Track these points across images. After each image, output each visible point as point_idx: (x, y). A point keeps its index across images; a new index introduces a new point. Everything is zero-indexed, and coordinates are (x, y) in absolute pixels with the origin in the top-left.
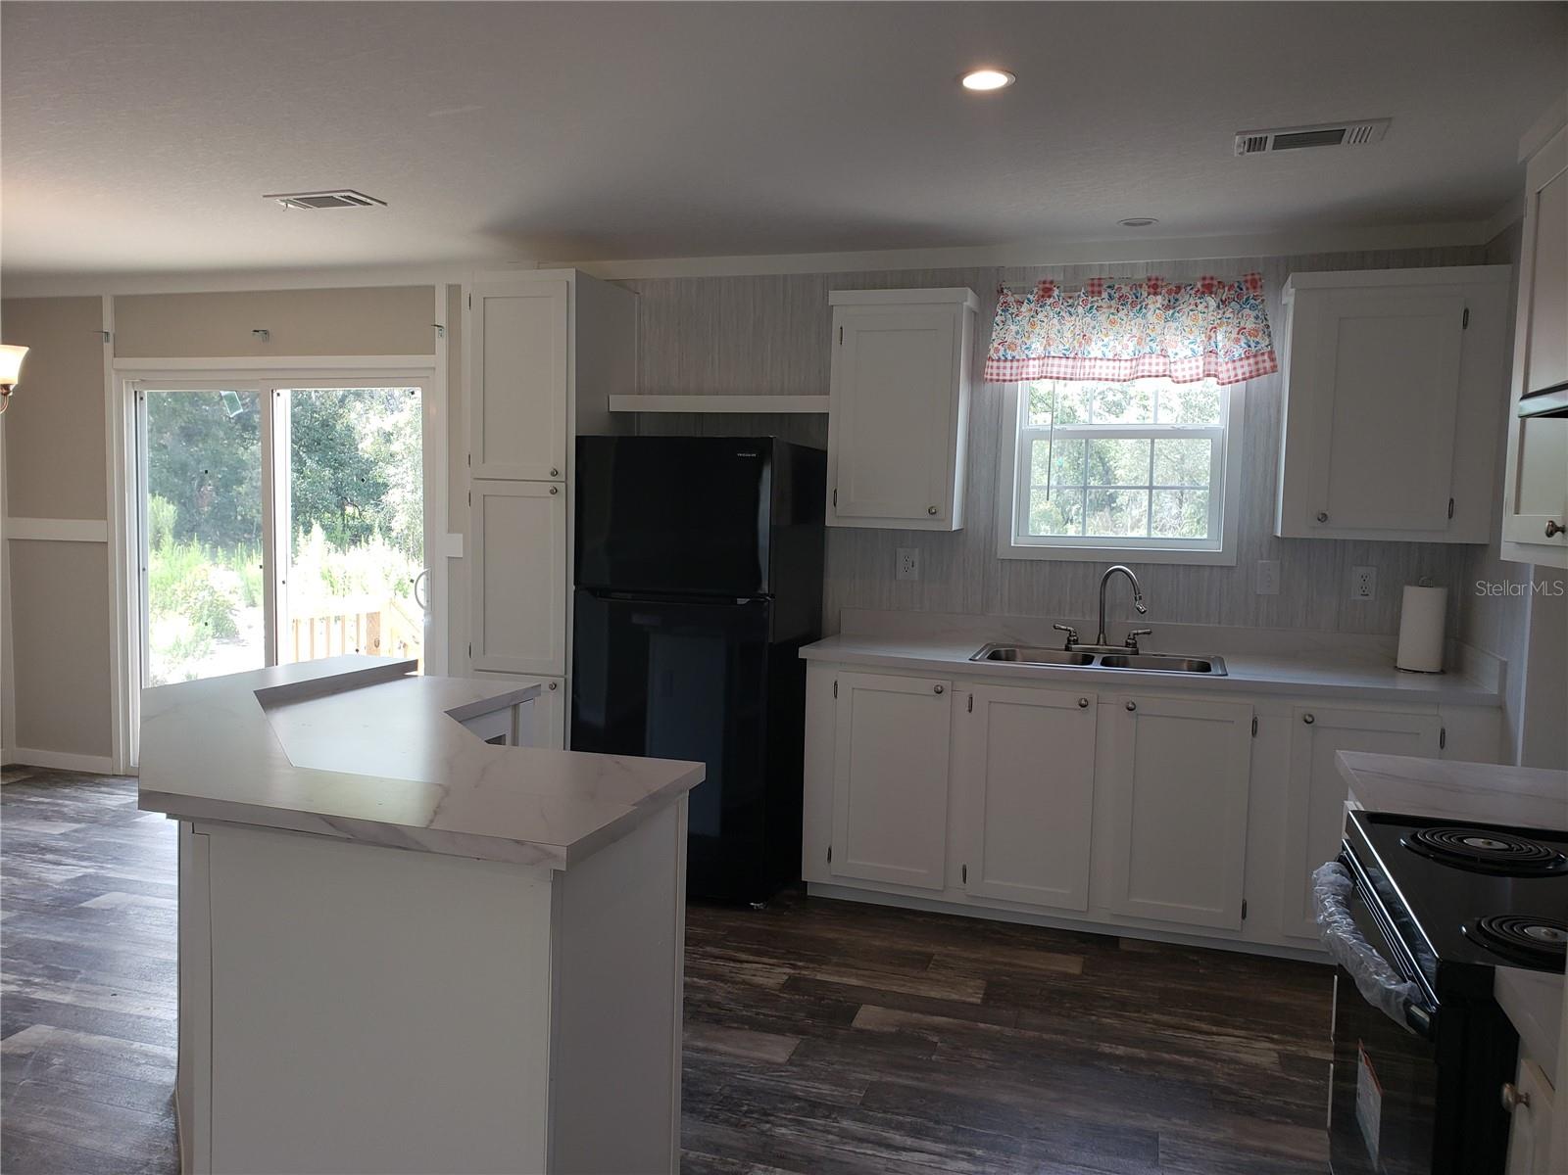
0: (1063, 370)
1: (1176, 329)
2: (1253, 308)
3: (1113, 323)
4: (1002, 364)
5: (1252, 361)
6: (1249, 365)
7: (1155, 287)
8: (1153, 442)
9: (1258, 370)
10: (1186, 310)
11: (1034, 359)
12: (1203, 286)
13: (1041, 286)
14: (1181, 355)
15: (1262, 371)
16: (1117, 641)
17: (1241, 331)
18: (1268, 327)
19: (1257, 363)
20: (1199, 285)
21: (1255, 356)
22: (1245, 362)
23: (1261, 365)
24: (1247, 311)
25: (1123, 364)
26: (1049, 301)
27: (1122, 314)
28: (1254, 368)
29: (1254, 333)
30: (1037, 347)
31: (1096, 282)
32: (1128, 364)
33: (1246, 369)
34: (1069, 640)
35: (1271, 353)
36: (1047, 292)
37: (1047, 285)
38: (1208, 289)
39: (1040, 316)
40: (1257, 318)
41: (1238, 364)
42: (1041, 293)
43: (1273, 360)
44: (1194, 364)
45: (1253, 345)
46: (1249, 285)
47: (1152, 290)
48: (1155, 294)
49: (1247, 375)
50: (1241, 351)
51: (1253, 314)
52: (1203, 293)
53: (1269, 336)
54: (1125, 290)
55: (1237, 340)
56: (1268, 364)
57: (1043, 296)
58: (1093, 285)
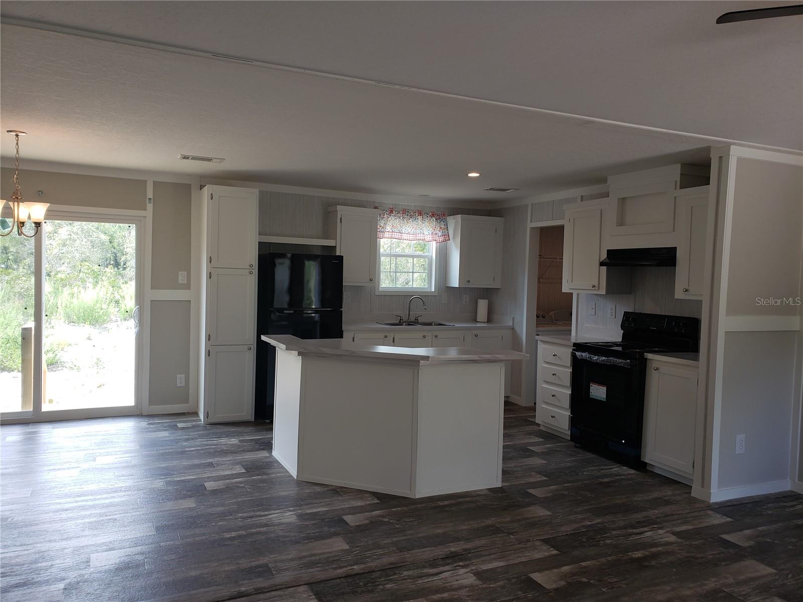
0: (397, 236)
2: (444, 222)
3: (408, 223)
4: (380, 233)
7: (420, 213)
10: (427, 221)
16: (412, 319)
20: (431, 214)
22: (442, 237)
24: (442, 223)
25: (411, 235)
27: (411, 220)
29: (444, 229)
30: (388, 228)
32: (412, 236)
33: (442, 239)
35: (448, 235)
36: (392, 212)
38: (433, 215)
39: (389, 219)
41: (440, 238)
43: (449, 237)
44: (429, 237)
48: (420, 215)
51: (444, 224)
54: (412, 213)
55: (440, 231)
56: (448, 238)
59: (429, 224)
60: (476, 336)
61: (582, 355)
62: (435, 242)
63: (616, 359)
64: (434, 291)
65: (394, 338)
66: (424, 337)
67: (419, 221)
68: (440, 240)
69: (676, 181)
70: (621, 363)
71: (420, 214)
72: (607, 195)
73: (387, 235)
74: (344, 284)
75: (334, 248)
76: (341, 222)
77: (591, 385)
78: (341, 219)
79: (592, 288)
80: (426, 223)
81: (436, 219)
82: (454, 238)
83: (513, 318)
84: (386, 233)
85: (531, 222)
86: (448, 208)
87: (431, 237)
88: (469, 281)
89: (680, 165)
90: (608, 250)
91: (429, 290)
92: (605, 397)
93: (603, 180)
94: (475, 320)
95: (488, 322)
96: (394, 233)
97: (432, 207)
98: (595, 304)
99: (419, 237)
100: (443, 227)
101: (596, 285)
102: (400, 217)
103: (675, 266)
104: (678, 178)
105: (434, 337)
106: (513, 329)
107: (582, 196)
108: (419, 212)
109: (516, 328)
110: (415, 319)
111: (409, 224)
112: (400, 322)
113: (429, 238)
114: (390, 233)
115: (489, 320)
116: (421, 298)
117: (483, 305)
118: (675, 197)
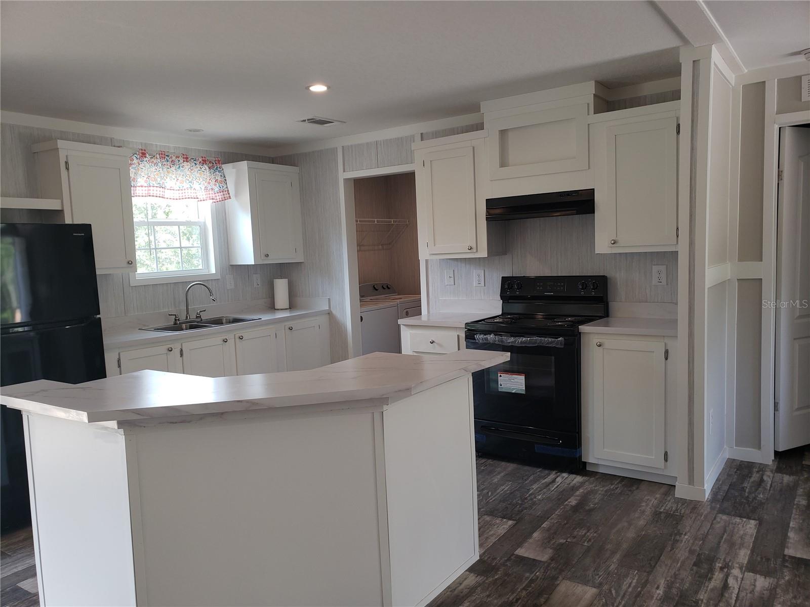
1: (183, 175)
2: (219, 171)
3: (168, 172)
5: (222, 193)
6: (221, 195)
8: (179, 227)
9: (225, 198)
10: (196, 170)
11: (139, 186)
12: (203, 160)
13: (141, 151)
14: (185, 187)
15: (226, 198)
16: (193, 316)
17: (216, 181)
18: (226, 180)
19: (224, 195)
20: (200, 160)
21: (223, 192)
22: (220, 194)
23: (226, 196)
26: (145, 159)
27: (173, 169)
28: (223, 197)
30: (141, 181)
31: (163, 153)
33: (220, 197)
34: (176, 320)
35: (228, 191)
36: (144, 155)
37: (143, 151)
38: (204, 162)
40: (221, 176)
41: (217, 195)
42: (141, 155)
43: (229, 194)
45: (222, 187)
46: (217, 162)
47: (185, 160)
48: (187, 161)
49: (221, 199)
50: (217, 189)
51: (220, 174)
52: (203, 163)
53: (226, 184)
54: (174, 158)
55: (215, 185)
56: (228, 195)
57: (142, 157)
58: (162, 154)
59: (200, 174)
60: (291, 329)
61: (486, 339)
62: (212, 201)
63: (543, 338)
64: (215, 272)
65: (181, 350)
66: (225, 341)
67: (186, 170)
68: (218, 198)
69: (588, 104)
70: (552, 342)
71: (186, 159)
72: (480, 127)
73: (139, 191)
74: (98, 272)
75: (60, 213)
76: (67, 169)
77: (499, 375)
78: (67, 163)
79: (469, 251)
80: (195, 173)
81: (210, 168)
82: (236, 195)
83: (329, 299)
84: (138, 188)
85: (344, 171)
86: (221, 152)
87: (204, 193)
88: (267, 256)
89: (592, 83)
90: (486, 200)
91: (205, 272)
92: (524, 389)
93: (474, 108)
94: (272, 307)
95: (290, 308)
96: (152, 188)
97: (199, 150)
98: (454, 271)
99: (189, 194)
100: (219, 179)
101: (474, 246)
102: (156, 164)
103: (594, 213)
104: (591, 100)
105: (237, 340)
106: (329, 313)
107: (422, 134)
108: (185, 156)
109: (334, 312)
110: (197, 317)
111: (170, 175)
112: (175, 324)
113: (202, 194)
114: (144, 188)
115: (292, 306)
116: (205, 284)
117: (281, 287)
118: (589, 124)
